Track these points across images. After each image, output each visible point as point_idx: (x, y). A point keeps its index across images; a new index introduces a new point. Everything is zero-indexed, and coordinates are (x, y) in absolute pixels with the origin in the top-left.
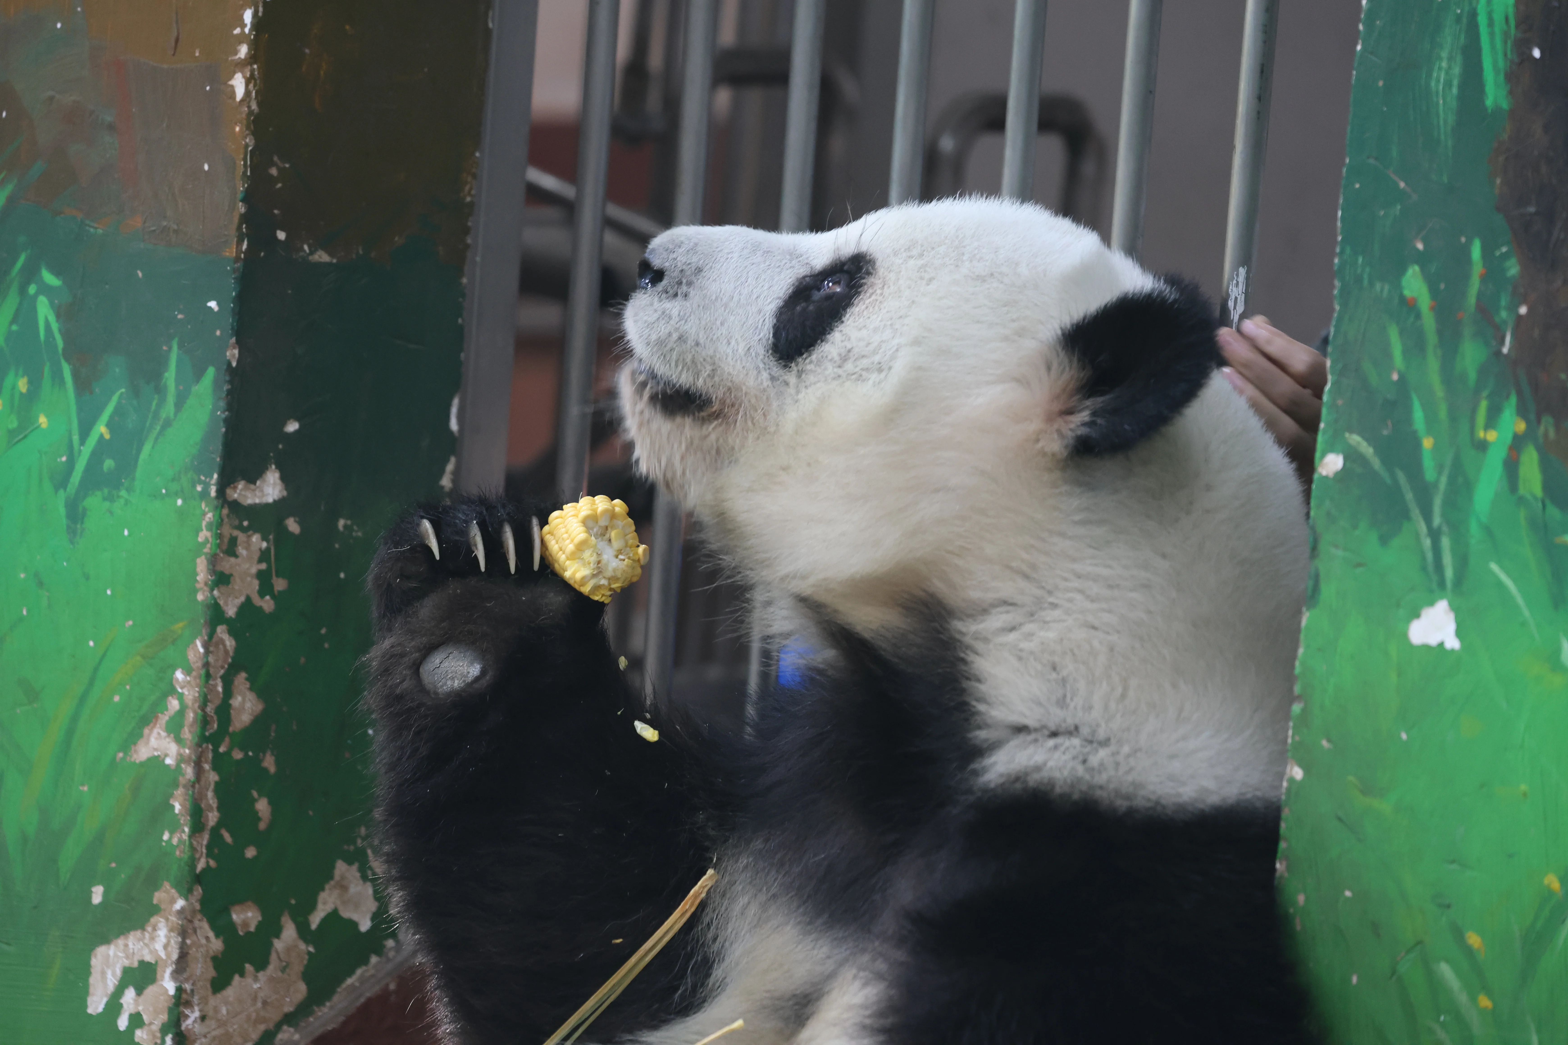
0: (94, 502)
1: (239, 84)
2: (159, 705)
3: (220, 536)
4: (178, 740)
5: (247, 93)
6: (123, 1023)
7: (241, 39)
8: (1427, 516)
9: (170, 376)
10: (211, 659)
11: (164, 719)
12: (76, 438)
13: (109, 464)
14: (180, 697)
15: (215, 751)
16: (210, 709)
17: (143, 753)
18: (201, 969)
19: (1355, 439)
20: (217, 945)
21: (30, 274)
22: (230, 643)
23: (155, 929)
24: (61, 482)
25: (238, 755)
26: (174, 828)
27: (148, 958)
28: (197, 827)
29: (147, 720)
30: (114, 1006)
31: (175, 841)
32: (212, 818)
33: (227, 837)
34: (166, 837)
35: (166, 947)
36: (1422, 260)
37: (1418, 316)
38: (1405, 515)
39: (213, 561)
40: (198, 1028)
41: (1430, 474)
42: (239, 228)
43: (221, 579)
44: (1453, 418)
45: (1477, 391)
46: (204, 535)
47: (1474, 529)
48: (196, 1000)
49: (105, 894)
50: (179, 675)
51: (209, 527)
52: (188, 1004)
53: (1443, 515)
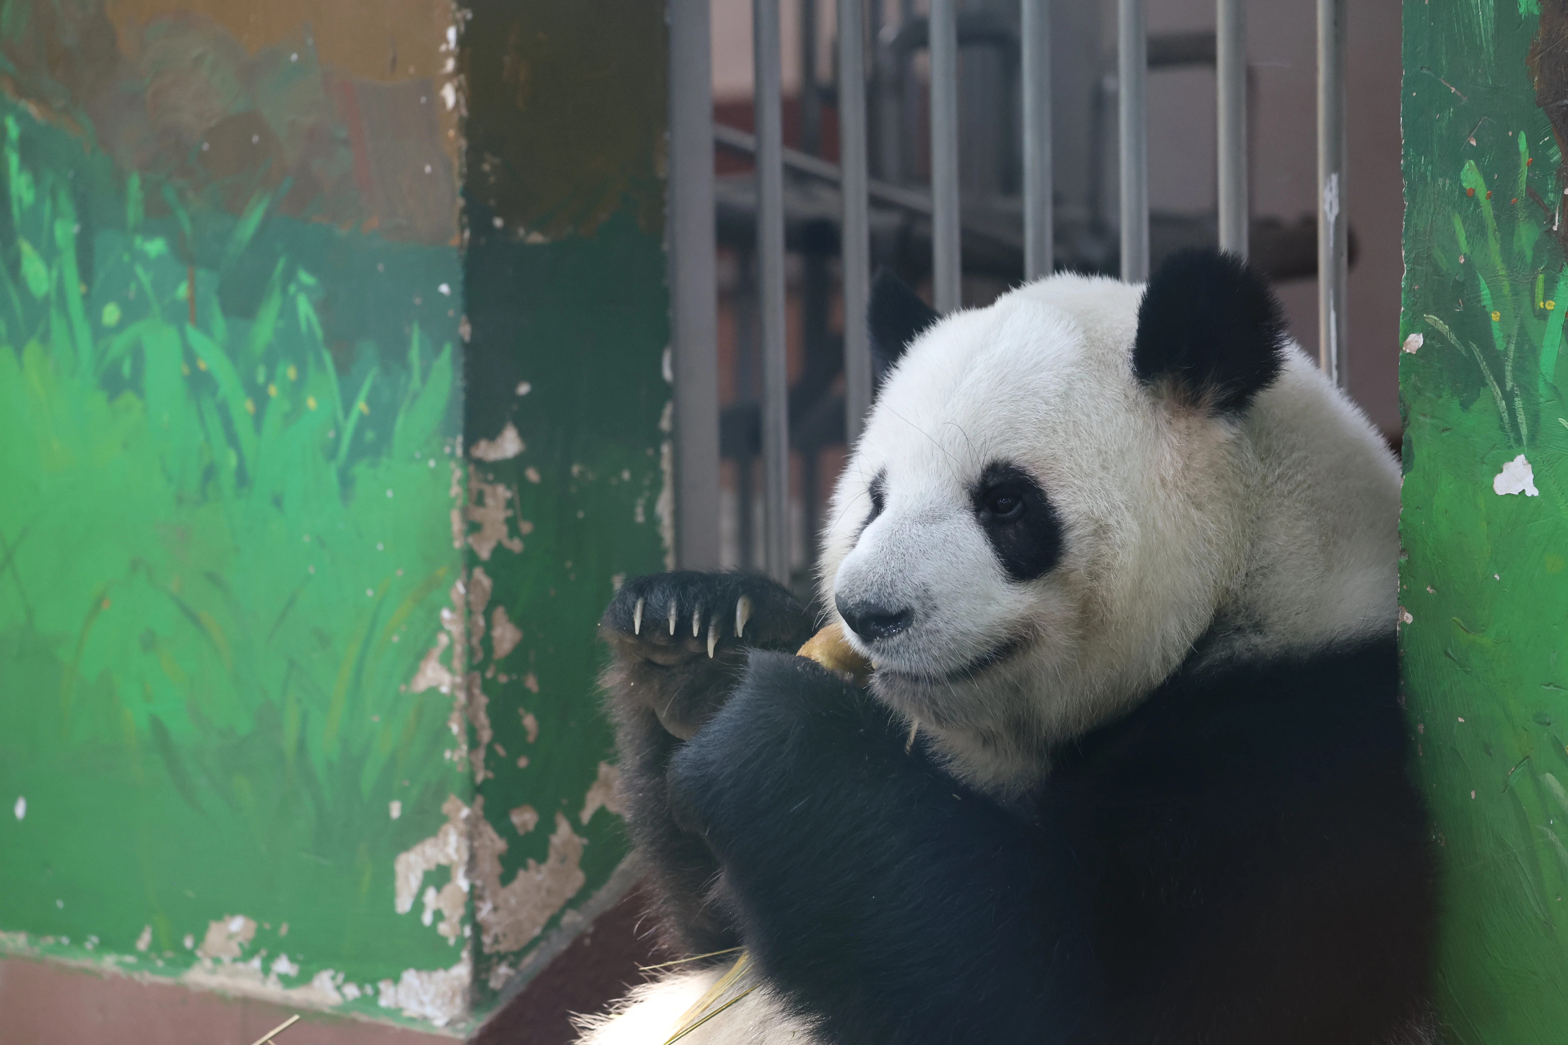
0: (361, 470)
1: (449, 95)
2: (431, 641)
3: (469, 490)
4: (451, 670)
5: (457, 102)
6: (427, 919)
7: (448, 54)
8: (1501, 381)
9: (414, 355)
10: (472, 598)
11: (437, 652)
12: (340, 414)
13: (370, 435)
14: (449, 633)
15: (483, 676)
16: (475, 641)
17: (422, 683)
18: (490, 867)
19: (1432, 318)
20: (501, 845)
21: (290, 276)
22: (486, 582)
23: (446, 835)
24: (331, 453)
25: (503, 679)
26: (454, 747)
27: (443, 861)
28: (474, 744)
29: (422, 655)
30: (418, 905)
31: (456, 758)
32: (486, 735)
33: (501, 751)
34: (448, 755)
35: (457, 850)
36: (1477, 155)
37: (1477, 205)
38: (1482, 382)
39: (465, 512)
40: (492, 919)
41: (1500, 345)
42: (460, 219)
43: (473, 527)
44: (1515, 293)
45: (1534, 267)
46: (456, 490)
47: (1542, 389)
48: (487, 893)
49: (403, 809)
50: (446, 614)
51: (460, 482)
52: (481, 898)
53: (1514, 379)
